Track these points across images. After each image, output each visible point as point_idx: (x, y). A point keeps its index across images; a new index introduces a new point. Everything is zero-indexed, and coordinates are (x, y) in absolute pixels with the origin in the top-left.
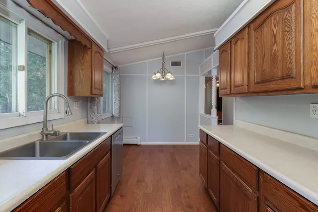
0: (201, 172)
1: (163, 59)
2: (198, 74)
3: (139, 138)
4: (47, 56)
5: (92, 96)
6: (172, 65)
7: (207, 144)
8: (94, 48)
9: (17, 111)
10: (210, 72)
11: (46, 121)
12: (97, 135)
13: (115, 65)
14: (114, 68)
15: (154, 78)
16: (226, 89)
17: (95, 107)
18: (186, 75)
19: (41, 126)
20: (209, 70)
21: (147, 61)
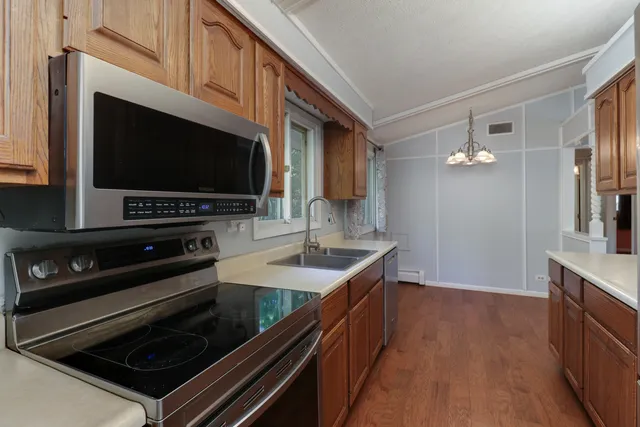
0: (551, 341)
1: (471, 123)
2: (557, 145)
3: (422, 273)
4: (302, 149)
5: (353, 198)
6: (490, 133)
7: (563, 284)
8: (358, 129)
9: (282, 217)
10: (585, 140)
11: (308, 231)
12: (364, 254)
13: (378, 145)
14: (378, 149)
15: (451, 160)
16: (611, 178)
17: (355, 215)
18: (524, 151)
19: (303, 236)
20: (583, 135)
21: (437, 130)
